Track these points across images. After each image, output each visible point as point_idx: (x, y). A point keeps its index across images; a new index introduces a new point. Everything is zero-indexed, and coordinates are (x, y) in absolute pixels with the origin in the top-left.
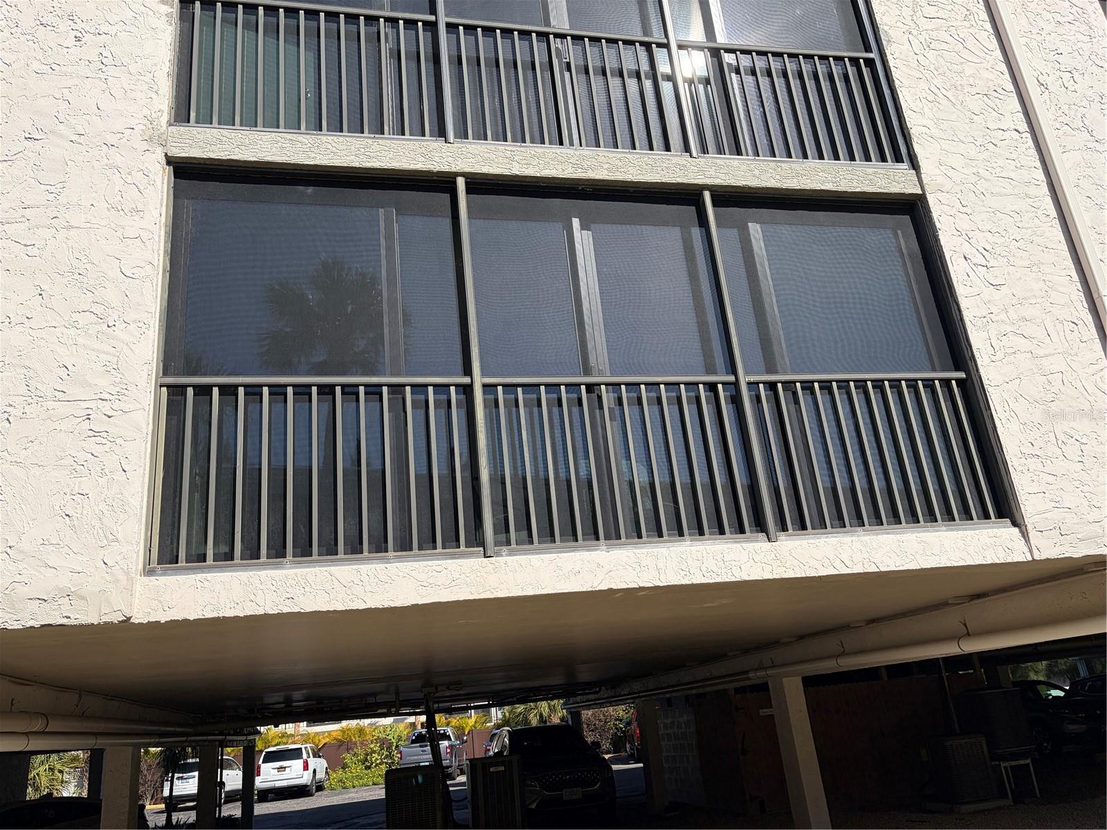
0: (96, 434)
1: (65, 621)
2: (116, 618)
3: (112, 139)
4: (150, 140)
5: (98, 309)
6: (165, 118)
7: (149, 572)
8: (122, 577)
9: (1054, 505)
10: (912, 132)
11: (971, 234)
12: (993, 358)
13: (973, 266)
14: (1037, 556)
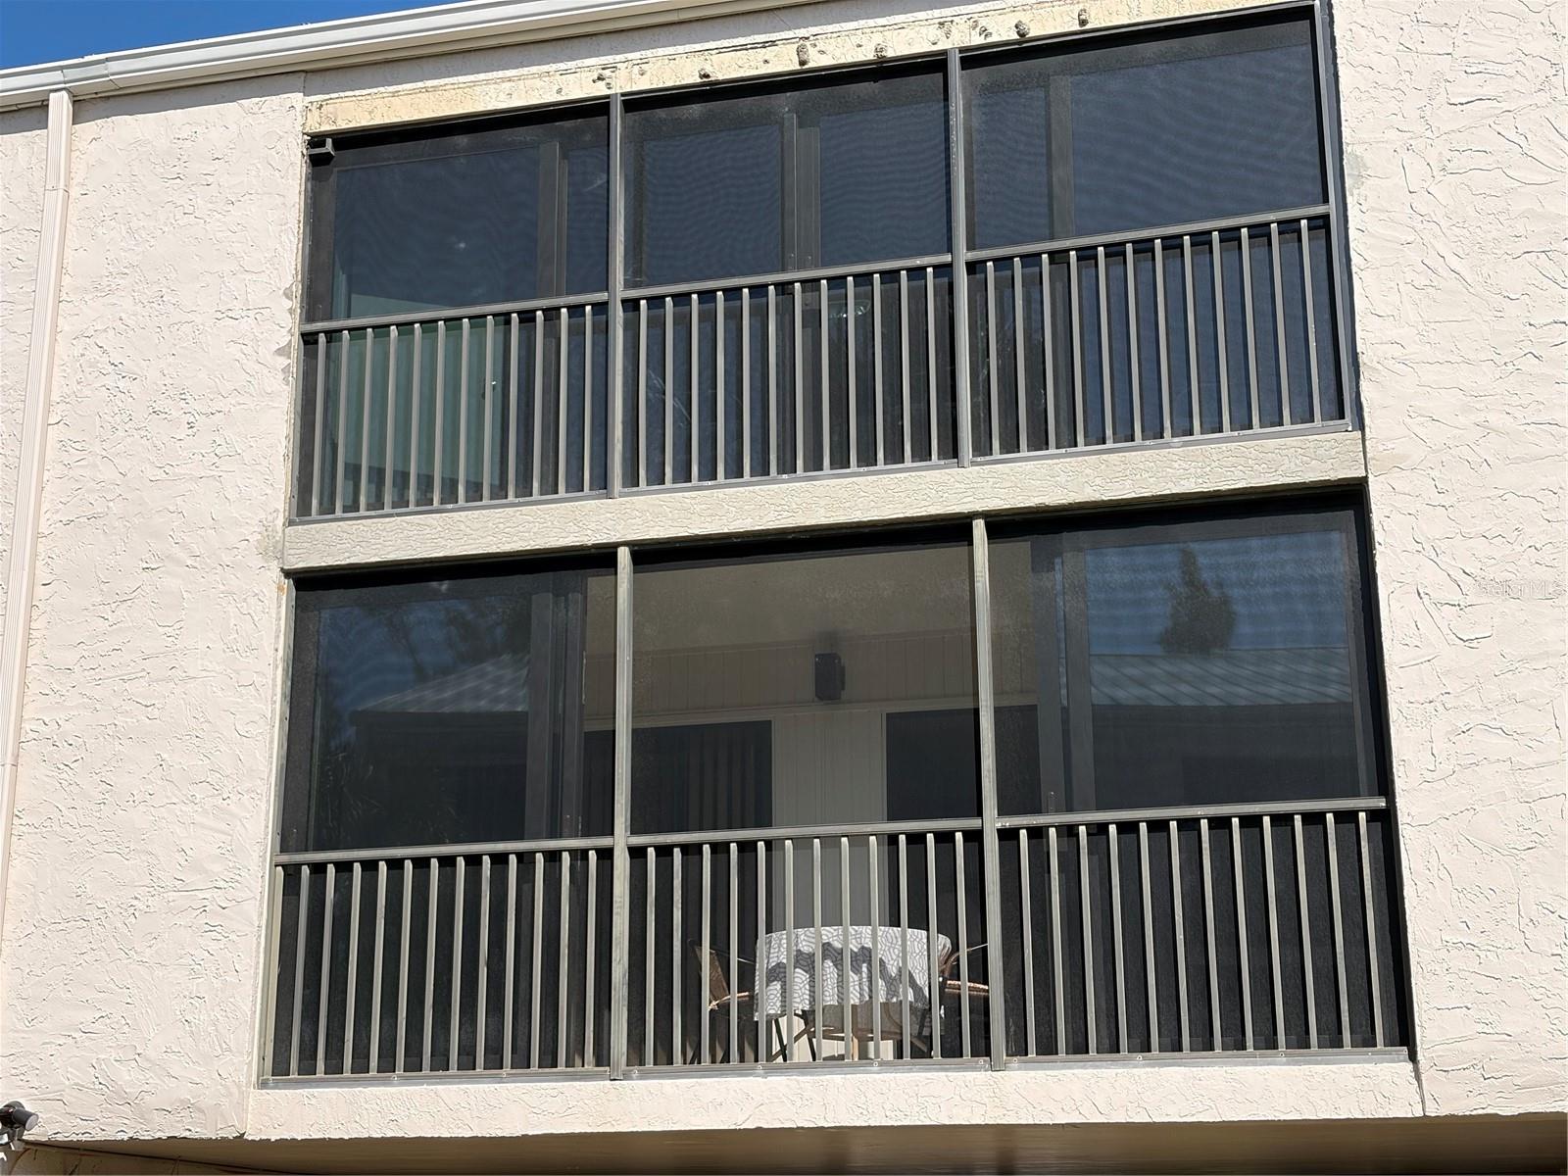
0: (212, 928)
1: (187, 1134)
2: (231, 1134)
3: (227, 560)
4: (264, 554)
5: (213, 778)
6: (280, 521)
7: (263, 1085)
8: (235, 1090)
9: (1480, 1028)
10: (1362, 359)
11: (1443, 545)
12: (1429, 776)
13: (1432, 609)
14: (1432, 1112)
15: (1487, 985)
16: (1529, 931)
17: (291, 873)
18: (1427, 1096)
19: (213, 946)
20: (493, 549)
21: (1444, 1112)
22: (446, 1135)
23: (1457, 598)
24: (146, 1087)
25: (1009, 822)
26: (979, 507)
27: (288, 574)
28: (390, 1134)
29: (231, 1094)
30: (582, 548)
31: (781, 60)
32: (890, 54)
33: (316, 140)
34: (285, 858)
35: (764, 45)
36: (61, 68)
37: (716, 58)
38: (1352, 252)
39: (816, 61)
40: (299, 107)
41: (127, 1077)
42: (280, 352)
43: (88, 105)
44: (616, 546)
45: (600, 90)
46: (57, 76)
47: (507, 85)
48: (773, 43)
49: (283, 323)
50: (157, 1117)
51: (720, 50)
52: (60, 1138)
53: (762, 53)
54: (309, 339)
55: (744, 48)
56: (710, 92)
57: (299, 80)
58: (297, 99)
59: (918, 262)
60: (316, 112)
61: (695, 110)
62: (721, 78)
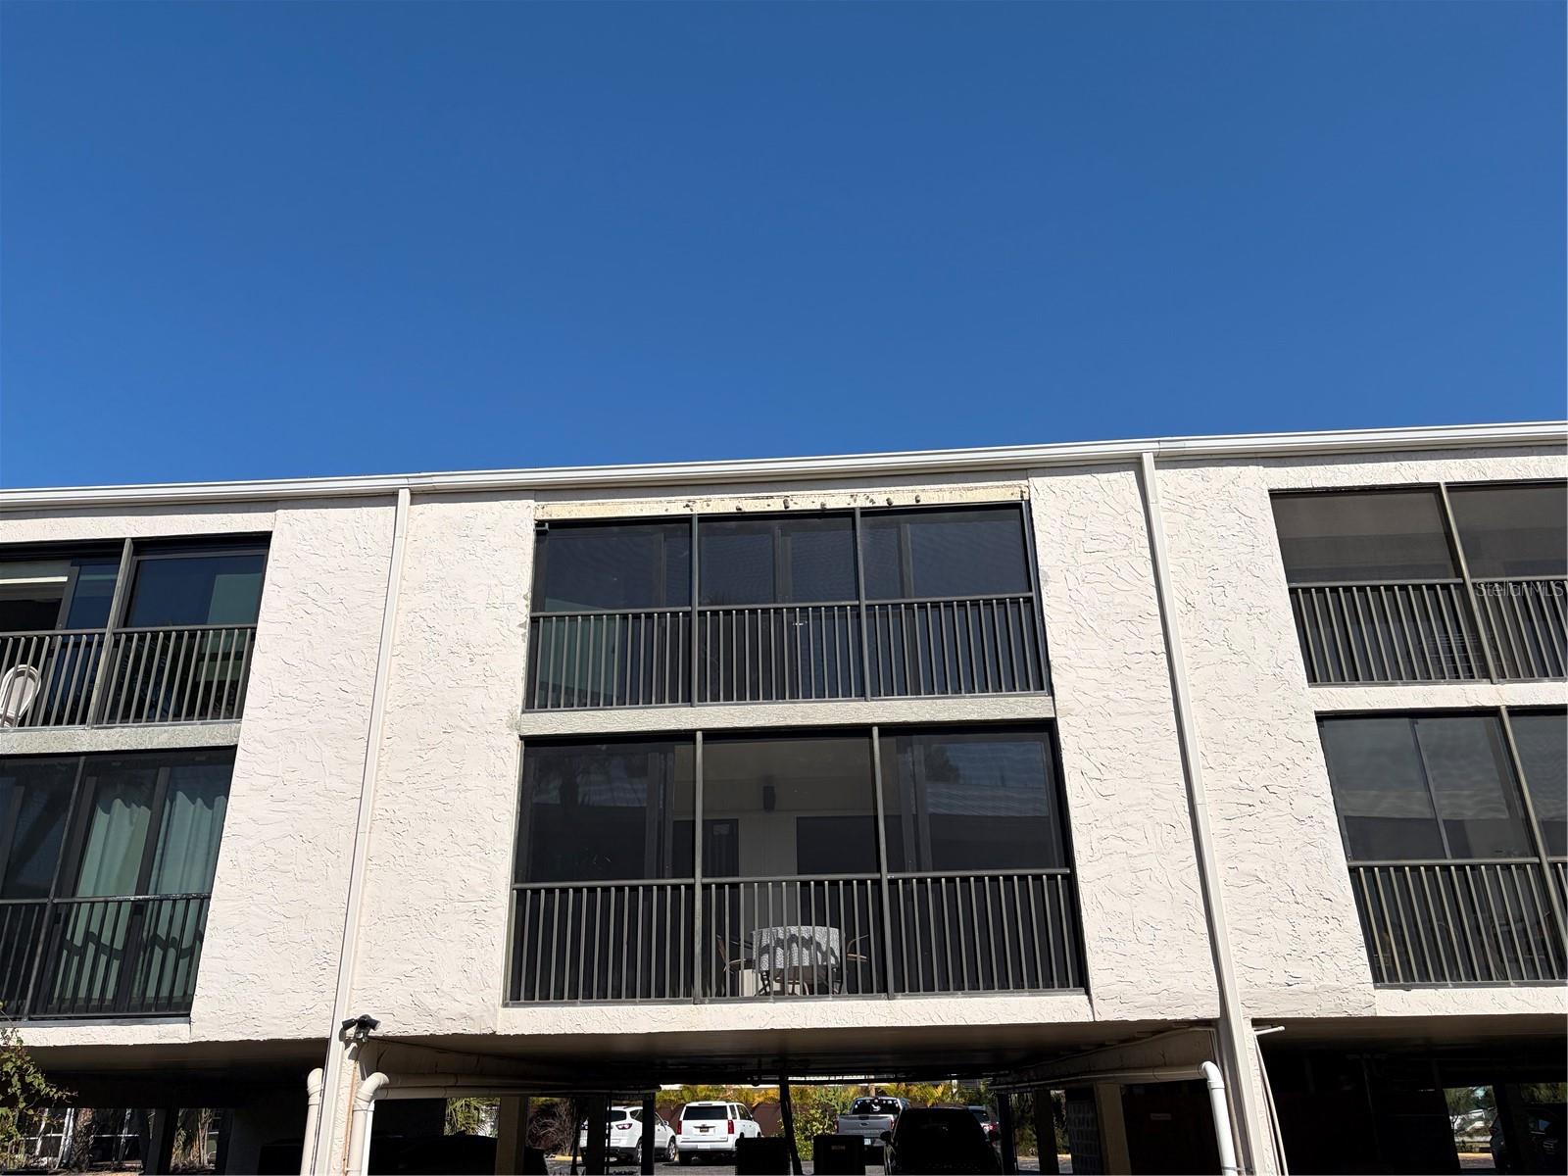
0: (479, 922)
1: (464, 1032)
2: (488, 1032)
3: (490, 729)
4: (510, 727)
5: (481, 843)
6: (519, 711)
7: (505, 1005)
8: (491, 1008)
9: (1119, 979)
10: (1052, 663)
11: (1091, 751)
12: (1090, 859)
13: (1088, 780)
14: (1098, 1019)
15: (1121, 958)
16: (1138, 932)
17: (521, 893)
18: (1096, 1012)
19: (479, 932)
20: (632, 730)
21: (1103, 1019)
22: (606, 1032)
23: (1099, 776)
24: (441, 1007)
25: (893, 876)
26: (876, 720)
27: (522, 738)
28: (576, 1032)
29: (489, 1010)
30: (679, 731)
31: (776, 505)
32: (828, 507)
33: (540, 523)
34: (518, 886)
35: (767, 498)
36: (407, 478)
37: (745, 502)
38: (1045, 616)
39: (792, 507)
40: (533, 507)
41: (432, 1001)
42: (521, 626)
43: (419, 496)
44: (696, 730)
45: (687, 511)
46: (405, 481)
47: (640, 505)
48: (772, 497)
49: (522, 612)
50: (448, 1023)
51: (746, 498)
52: (390, 1034)
53: (766, 502)
54: (534, 621)
55: (757, 498)
56: (740, 516)
57: (532, 494)
58: (531, 502)
59: (843, 603)
60: (541, 510)
61: (733, 524)
62: (747, 510)
